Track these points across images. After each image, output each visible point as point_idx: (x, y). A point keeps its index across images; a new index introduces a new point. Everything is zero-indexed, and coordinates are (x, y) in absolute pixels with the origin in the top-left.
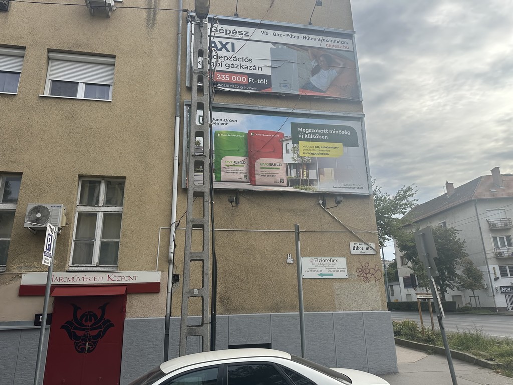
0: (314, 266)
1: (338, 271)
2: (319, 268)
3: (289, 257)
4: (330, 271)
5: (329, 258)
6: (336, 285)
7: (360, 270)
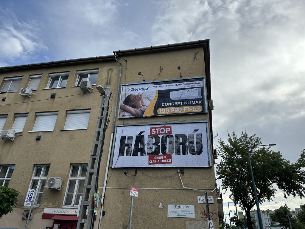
0: (174, 210)
1: (189, 213)
2: (178, 211)
3: (161, 204)
4: (184, 213)
5: (184, 206)
6: (187, 222)
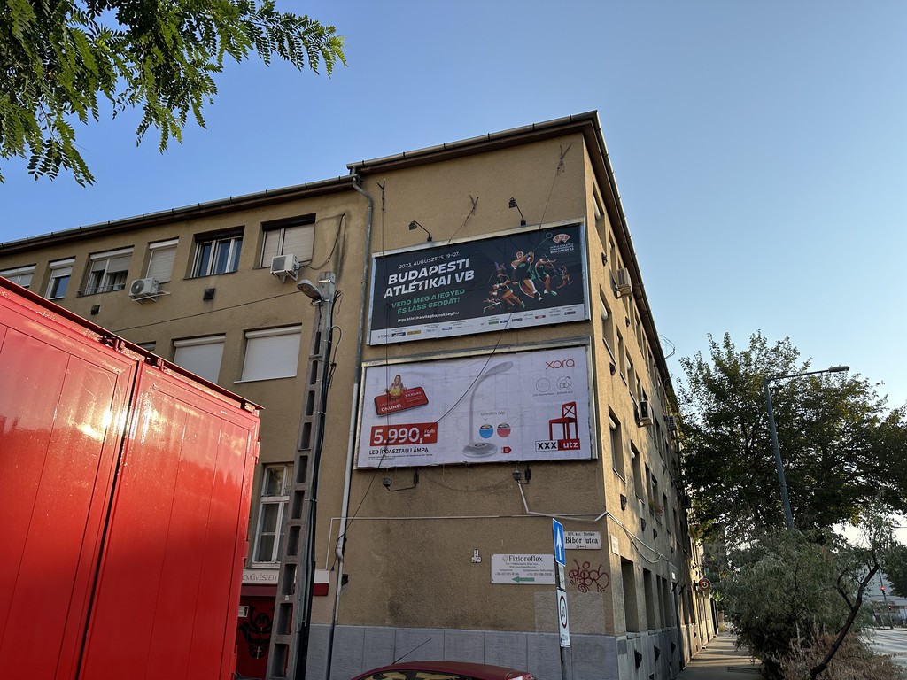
0: (508, 567)
1: (542, 574)
2: (515, 570)
3: (476, 553)
4: (531, 574)
5: (530, 556)
6: (537, 595)
7: (575, 573)
